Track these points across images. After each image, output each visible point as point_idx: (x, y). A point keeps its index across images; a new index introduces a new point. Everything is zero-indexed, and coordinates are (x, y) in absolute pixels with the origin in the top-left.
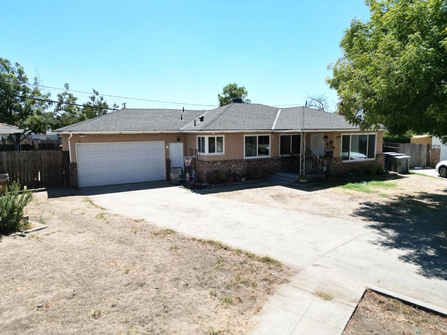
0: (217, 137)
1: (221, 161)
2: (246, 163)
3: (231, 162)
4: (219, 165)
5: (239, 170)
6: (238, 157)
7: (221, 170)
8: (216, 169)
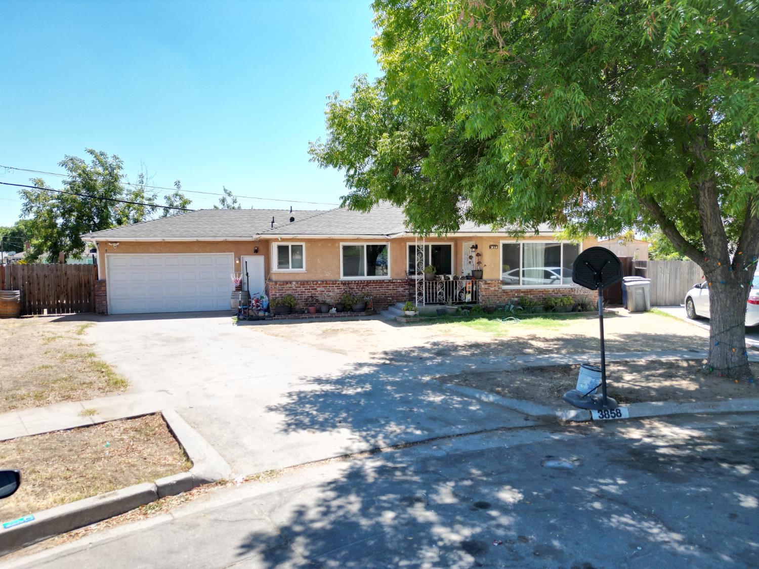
0: (292, 246)
1: (297, 282)
2: (342, 287)
3: (315, 283)
4: (294, 288)
5: (330, 296)
6: (329, 276)
7: (299, 295)
8: (289, 292)
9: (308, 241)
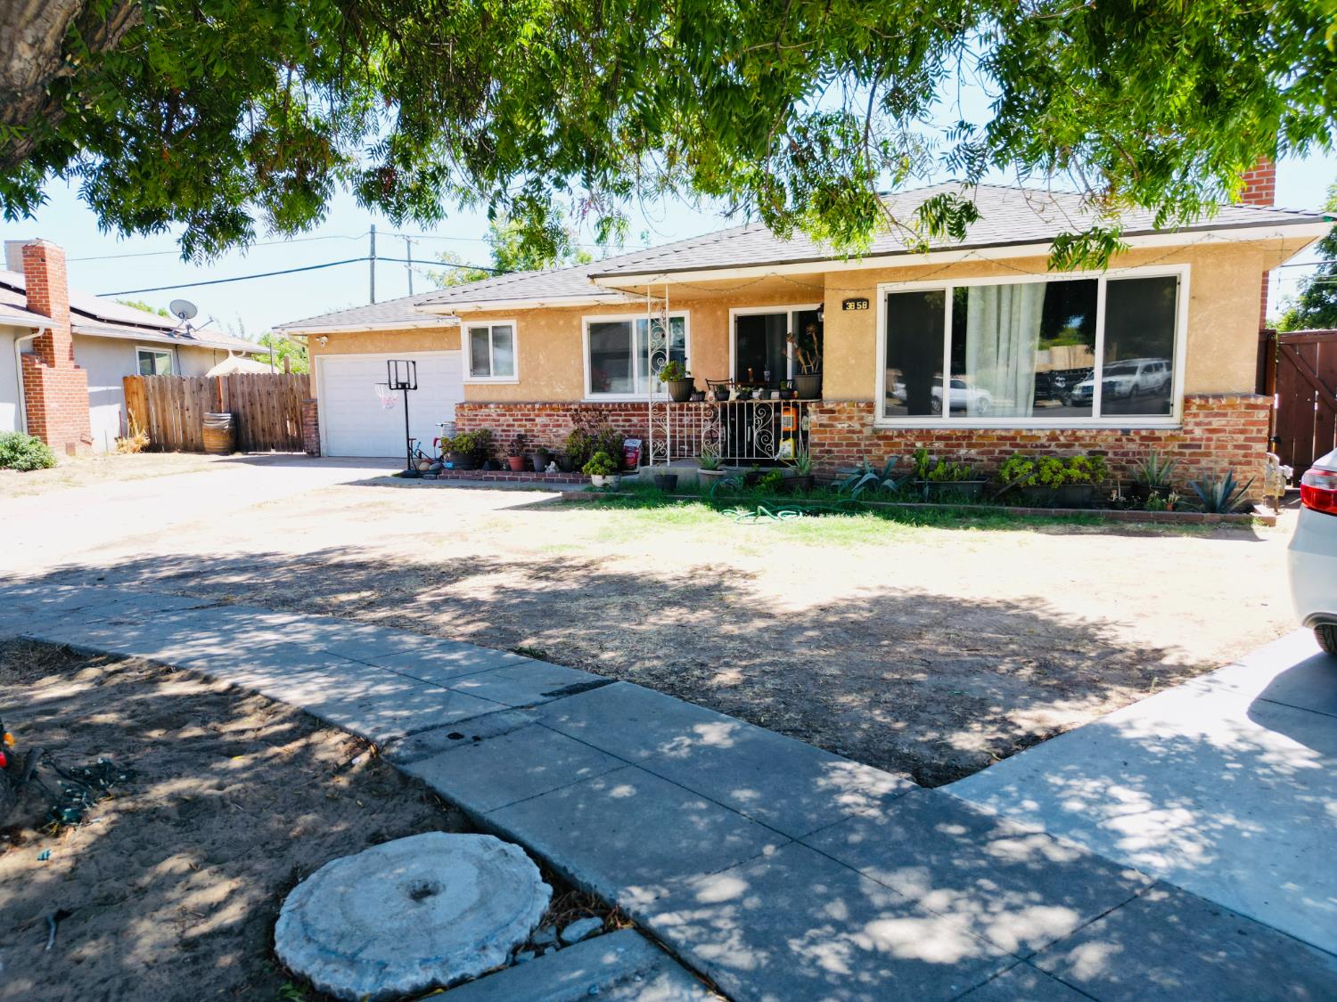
0: (494, 328)
4: (495, 417)
6: (562, 393)
7: (503, 431)
9: (522, 314)
